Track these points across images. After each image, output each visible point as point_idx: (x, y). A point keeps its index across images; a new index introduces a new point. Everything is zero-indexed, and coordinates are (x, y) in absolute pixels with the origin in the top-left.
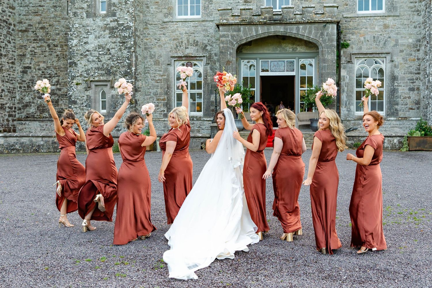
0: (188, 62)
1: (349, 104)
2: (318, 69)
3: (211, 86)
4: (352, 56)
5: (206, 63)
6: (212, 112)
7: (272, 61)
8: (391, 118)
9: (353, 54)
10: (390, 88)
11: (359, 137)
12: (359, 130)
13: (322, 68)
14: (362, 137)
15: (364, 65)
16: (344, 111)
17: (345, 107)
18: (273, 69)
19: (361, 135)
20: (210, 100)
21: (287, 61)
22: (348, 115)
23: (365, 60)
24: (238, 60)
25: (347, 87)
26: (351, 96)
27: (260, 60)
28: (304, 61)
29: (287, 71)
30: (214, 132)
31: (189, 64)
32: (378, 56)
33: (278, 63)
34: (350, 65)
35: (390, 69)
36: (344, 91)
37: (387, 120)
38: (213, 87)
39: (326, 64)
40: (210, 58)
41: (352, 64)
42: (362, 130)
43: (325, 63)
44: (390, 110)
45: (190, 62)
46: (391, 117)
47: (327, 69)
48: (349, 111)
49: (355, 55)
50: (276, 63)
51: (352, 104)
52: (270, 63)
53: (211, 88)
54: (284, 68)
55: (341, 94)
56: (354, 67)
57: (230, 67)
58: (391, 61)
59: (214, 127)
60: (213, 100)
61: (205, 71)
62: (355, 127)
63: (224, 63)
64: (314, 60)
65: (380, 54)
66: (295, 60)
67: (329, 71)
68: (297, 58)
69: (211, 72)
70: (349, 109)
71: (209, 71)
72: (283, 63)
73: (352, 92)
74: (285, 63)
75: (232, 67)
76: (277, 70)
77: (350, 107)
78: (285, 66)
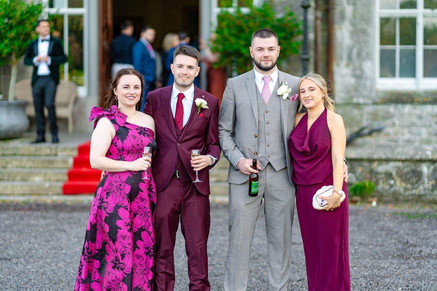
1: (359, 55)
11: (371, 161)
12: (388, 134)
14: (381, 161)
16: (343, 76)
17: (348, 65)
19: (380, 154)
22: (356, 90)
25: (354, 5)
26: (364, 32)
36: (343, 17)
42: (396, 134)
48: (359, 76)
51: (369, 56)
55: (336, 27)
62: (376, 126)
70: (358, 72)
73: (368, 20)
77: (361, 65)
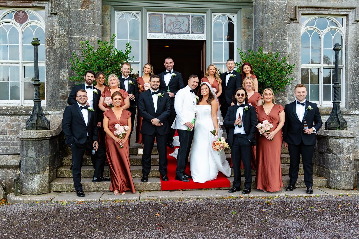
0: (19, 11)
2: (243, 30)
3: (61, 54)
4: (298, 10)
5: (50, 12)
6: (62, 100)
7: (167, 15)
8: (355, 112)
9: (299, 7)
10: (353, 63)
13: (263, 22)
15: (314, 27)
18: (170, 28)
20: (59, 78)
21: (192, 16)
23: (315, 19)
24: (110, 9)
27: (148, 13)
28: (219, 16)
29: (192, 33)
30: (27, 155)
31: (21, 14)
32: (336, 13)
33: (177, 19)
34: (293, 25)
35: (354, 35)
37: (351, 115)
38: (64, 56)
39: (270, 14)
40: (59, 5)
41: (297, 24)
43: (268, 12)
44: (354, 98)
45: (23, 12)
46: (355, 110)
47: (272, 22)
49: (302, 9)
50: (173, 19)
52: (165, 18)
53: (61, 57)
54: (187, 28)
56: (300, 29)
57: (89, 13)
58: (355, 21)
59: (27, 140)
60: (64, 79)
61: (50, 27)
63: (77, 4)
64: (236, 15)
65: (339, 10)
66: (205, 15)
67: (275, 27)
68: (209, 11)
69: (61, 29)
71: (57, 27)
72: (185, 19)
74: (189, 19)
75: (94, 13)
76: (176, 31)
78: (189, 24)
